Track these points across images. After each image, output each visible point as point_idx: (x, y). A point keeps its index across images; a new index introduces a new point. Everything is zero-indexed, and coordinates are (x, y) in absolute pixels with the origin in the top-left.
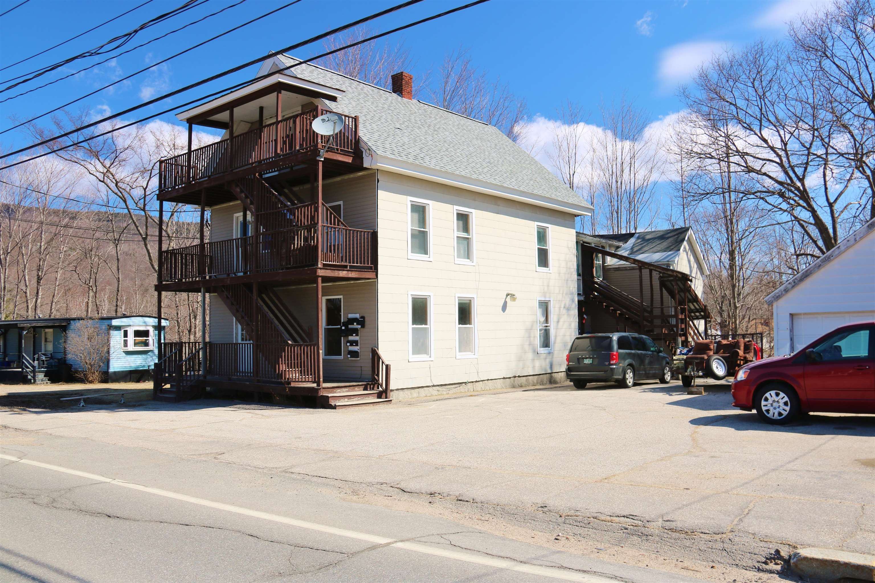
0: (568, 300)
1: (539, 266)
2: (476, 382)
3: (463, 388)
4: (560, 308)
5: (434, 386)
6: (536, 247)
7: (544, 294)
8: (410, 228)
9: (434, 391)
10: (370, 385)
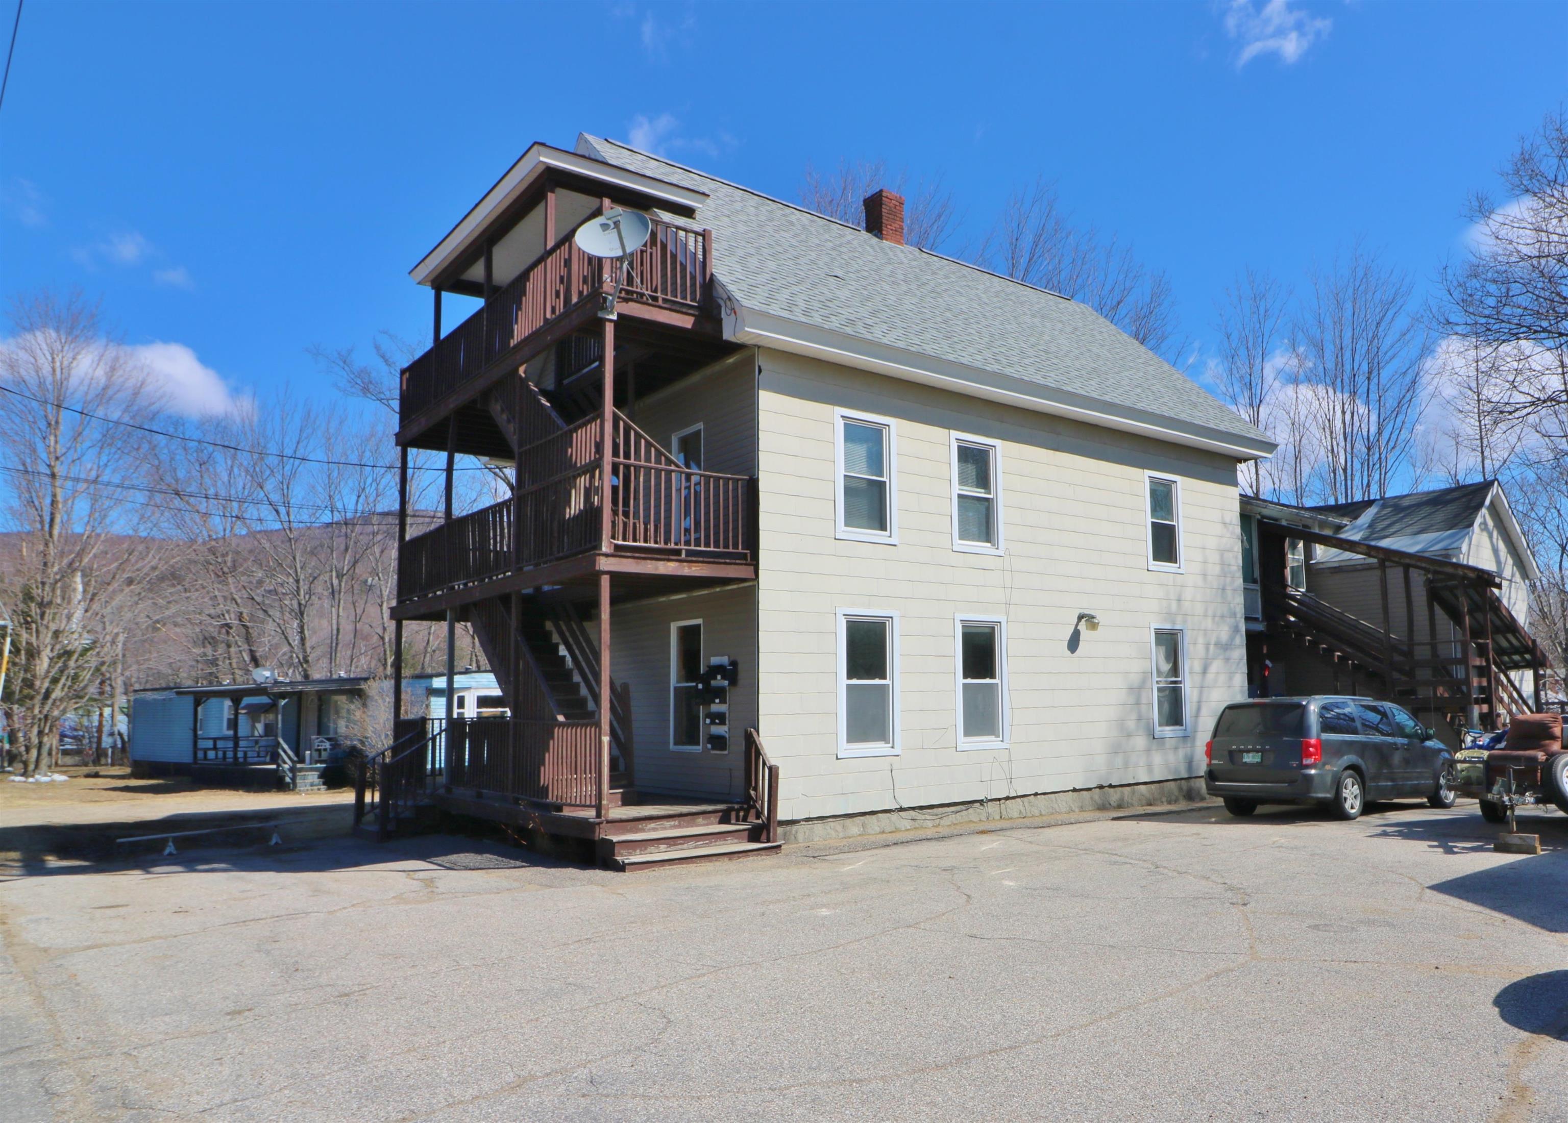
0: (1226, 628)
1: (1155, 559)
2: (1007, 798)
3: (973, 813)
4: (1207, 646)
5: (901, 809)
6: (1150, 520)
7: (1170, 616)
8: (841, 472)
9: (902, 821)
10: (738, 811)
